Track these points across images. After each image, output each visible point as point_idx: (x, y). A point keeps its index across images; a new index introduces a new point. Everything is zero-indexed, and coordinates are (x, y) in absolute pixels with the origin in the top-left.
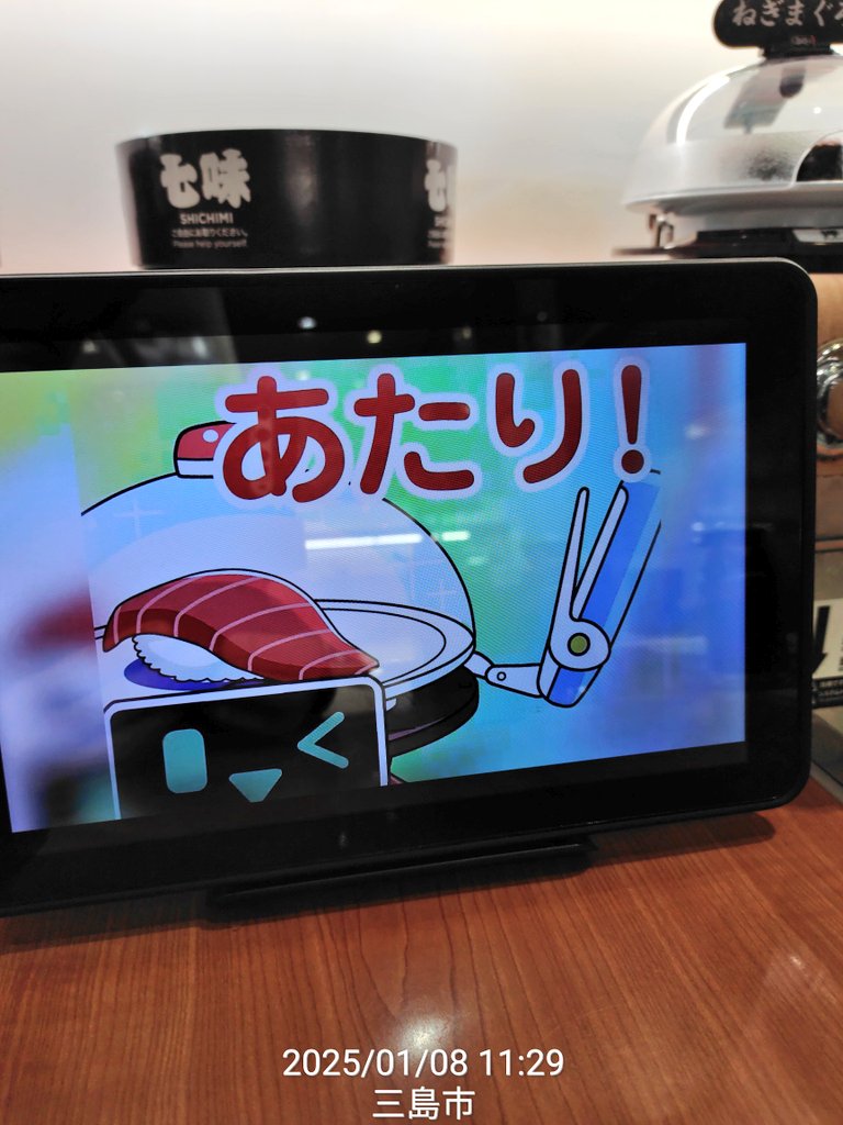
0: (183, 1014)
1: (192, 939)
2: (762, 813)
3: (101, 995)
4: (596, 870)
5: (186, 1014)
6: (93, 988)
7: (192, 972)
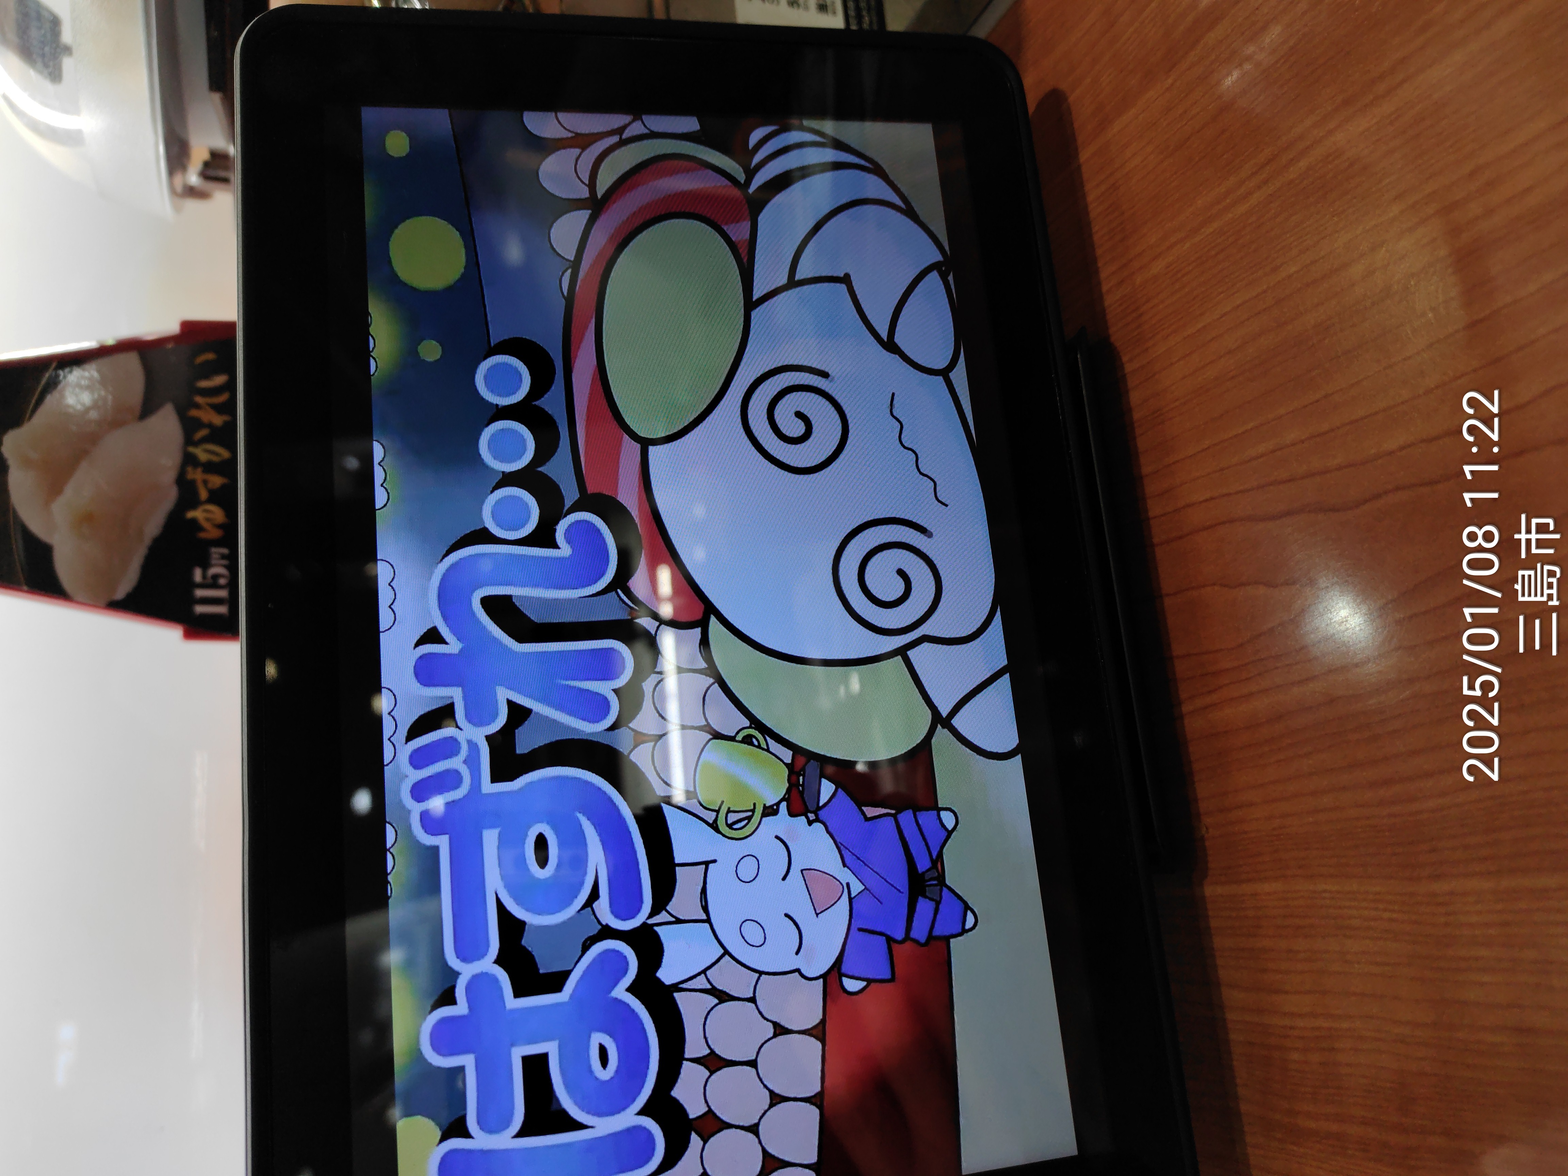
0: (1327, 895)
1: (1220, 890)
2: (1031, 107)
3: (1300, 1016)
4: (1112, 331)
5: (1325, 891)
6: (1291, 1028)
7: (1266, 887)
